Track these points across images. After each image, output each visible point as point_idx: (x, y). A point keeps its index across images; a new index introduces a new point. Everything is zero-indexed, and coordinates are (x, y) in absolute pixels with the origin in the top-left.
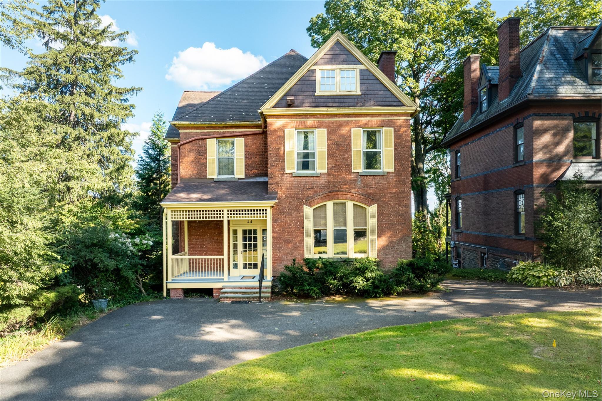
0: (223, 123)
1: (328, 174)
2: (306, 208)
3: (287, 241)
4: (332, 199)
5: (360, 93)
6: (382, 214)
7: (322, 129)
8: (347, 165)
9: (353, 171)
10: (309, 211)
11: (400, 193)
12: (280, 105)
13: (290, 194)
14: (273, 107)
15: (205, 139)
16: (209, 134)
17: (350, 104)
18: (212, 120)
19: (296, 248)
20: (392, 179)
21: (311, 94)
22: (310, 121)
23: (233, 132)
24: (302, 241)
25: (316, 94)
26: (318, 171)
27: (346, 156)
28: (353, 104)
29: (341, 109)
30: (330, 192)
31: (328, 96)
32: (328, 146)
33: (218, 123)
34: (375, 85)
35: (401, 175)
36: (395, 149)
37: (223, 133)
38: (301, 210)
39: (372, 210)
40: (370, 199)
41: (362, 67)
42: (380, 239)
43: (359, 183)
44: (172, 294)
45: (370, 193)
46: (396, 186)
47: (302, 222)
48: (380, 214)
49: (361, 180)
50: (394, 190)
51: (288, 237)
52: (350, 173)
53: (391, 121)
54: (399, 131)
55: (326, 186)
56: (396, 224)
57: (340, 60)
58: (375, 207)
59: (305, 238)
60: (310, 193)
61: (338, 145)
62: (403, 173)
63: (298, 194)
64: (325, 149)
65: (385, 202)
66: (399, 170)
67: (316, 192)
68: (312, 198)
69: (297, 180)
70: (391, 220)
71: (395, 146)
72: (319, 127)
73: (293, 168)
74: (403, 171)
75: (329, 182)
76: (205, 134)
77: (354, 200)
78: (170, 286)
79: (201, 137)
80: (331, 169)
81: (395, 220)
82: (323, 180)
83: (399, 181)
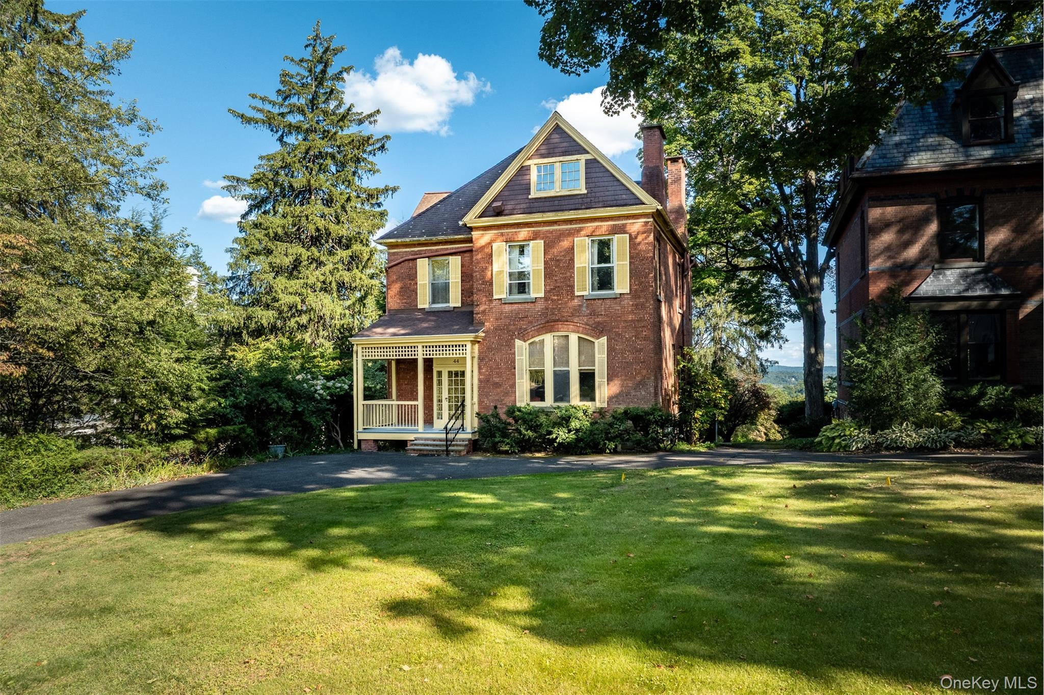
0: (434, 239)
1: (546, 299)
2: (518, 343)
3: (497, 385)
4: (551, 332)
5: (585, 192)
6: (614, 350)
7: (538, 241)
8: (569, 286)
9: (577, 293)
10: (522, 346)
11: (638, 321)
12: (488, 213)
13: (499, 326)
14: (480, 217)
15: (416, 259)
16: (420, 252)
17: (573, 207)
18: (421, 235)
19: (507, 394)
20: (628, 302)
21: (525, 197)
22: (523, 233)
23: (447, 249)
24: (513, 386)
25: (530, 197)
26: (533, 295)
27: (568, 274)
28: (577, 206)
29: (559, 213)
30: (548, 322)
31: (545, 198)
32: (546, 263)
33: (429, 238)
34: (605, 179)
35: (639, 297)
36: (630, 263)
37: (437, 251)
38: (511, 345)
39: (601, 343)
40: (599, 330)
41: (588, 157)
42: (612, 384)
43: (584, 309)
44: (363, 446)
45: (599, 323)
46: (632, 312)
47: (514, 362)
48: (611, 349)
49: (587, 307)
50: (630, 317)
51: (497, 380)
52: (573, 297)
53: (624, 225)
54: (636, 238)
55: (543, 314)
56: (632, 363)
57: (560, 150)
58: (604, 340)
59: (517, 381)
60: (523, 324)
61: (558, 260)
62: (642, 295)
63: (510, 324)
64: (542, 266)
65: (618, 334)
66: (636, 290)
67: (531, 322)
68: (526, 330)
69: (507, 308)
70: (625, 358)
71: (631, 258)
72: (534, 239)
73: (502, 292)
74: (642, 291)
75: (547, 309)
76: (415, 253)
77: (578, 332)
78: (362, 436)
79: (411, 257)
80: (549, 292)
81: (630, 358)
82: (540, 306)
83: (637, 305)
